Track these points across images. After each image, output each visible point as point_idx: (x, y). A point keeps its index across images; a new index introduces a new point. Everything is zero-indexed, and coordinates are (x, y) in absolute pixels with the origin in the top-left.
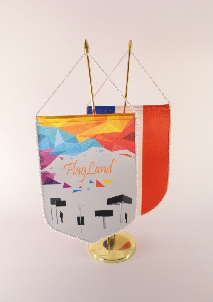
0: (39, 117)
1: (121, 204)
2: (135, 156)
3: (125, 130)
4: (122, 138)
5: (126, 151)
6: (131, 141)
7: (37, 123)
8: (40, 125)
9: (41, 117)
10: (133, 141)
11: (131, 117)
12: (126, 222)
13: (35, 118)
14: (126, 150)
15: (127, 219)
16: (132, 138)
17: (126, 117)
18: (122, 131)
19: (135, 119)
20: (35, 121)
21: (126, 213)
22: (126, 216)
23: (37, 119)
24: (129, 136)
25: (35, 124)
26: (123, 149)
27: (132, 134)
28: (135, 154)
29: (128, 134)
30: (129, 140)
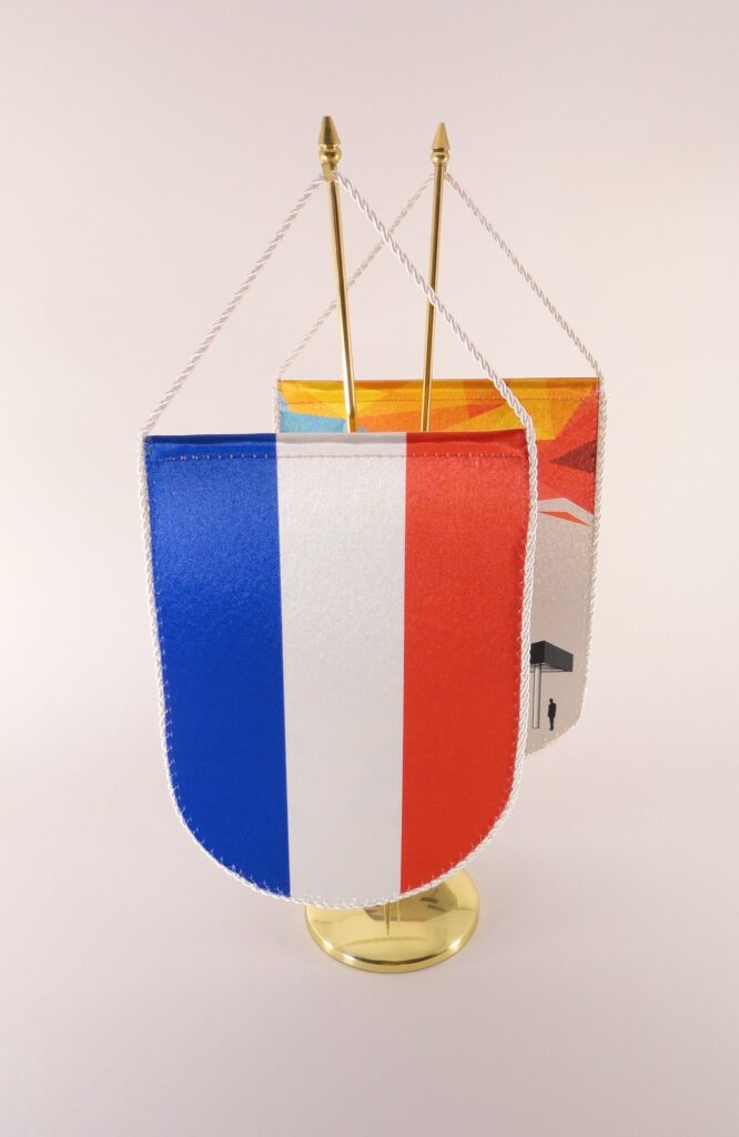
0: (285, 381)
1: (537, 670)
2: (593, 521)
3: (565, 433)
4: (554, 461)
5: (564, 504)
6: (581, 470)
7: (281, 402)
8: (289, 409)
9: (293, 382)
10: (589, 472)
11: (587, 392)
12: (552, 728)
13: (276, 385)
14: (564, 499)
15: (555, 719)
16: (584, 461)
17: (569, 390)
18: (553, 438)
19: (598, 398)
20: (274, 394)
21: (551, 700)
22: (552, 709)
23: (280, 390)
24: (578, 452)
25: (273, 404)
26: (554, 497)
27: (586, 447)
28: (593, 513)
29: (574, 448)
30: (576, 466)
